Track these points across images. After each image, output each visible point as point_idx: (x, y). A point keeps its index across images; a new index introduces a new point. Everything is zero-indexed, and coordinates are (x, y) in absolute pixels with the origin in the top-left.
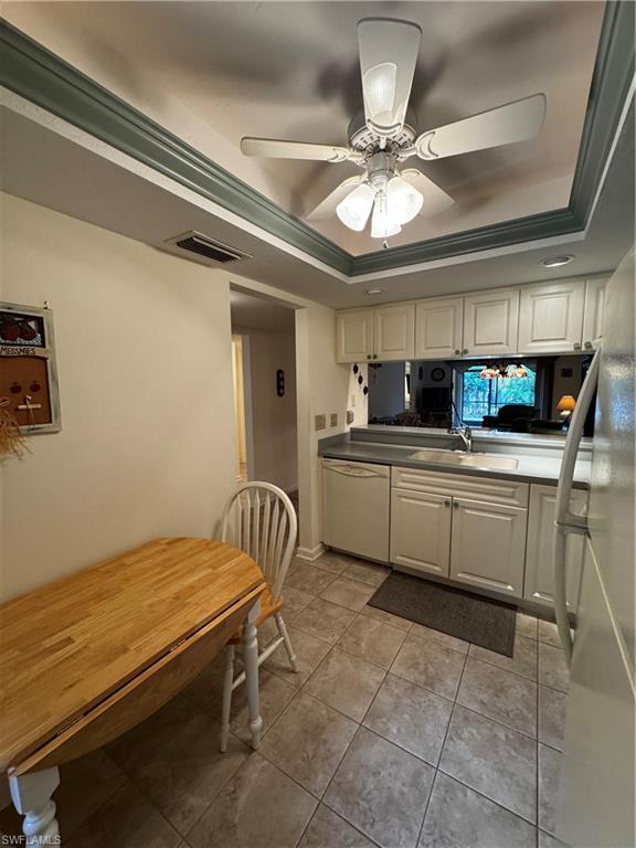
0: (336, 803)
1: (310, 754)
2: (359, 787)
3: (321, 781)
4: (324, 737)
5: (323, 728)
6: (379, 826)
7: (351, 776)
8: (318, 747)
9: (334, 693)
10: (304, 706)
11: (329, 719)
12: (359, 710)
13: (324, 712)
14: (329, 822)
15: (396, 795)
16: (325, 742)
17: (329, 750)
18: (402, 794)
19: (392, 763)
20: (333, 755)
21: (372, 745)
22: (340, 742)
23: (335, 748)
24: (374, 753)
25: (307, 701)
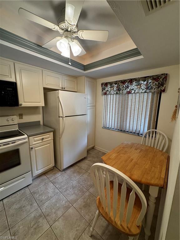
0: (84, 189)
1: (89, 200)
2: (79, 191)
3: (87, 194)
4: (84, 204)
5: (84, 206)
6: (78, 185)
7: (80, 194)
8: (87, 201)
9: (77, 219)
10: (89, 215)
11: (82, 209)
12: (71, 210)
13: (82, 212)
14: (87, 187)
15: (72, 189)
16: (84, 202)
17: (84, 200)
18: (71, 189)
19: (69, 194)
20: (83, 199)
21: (72, 199)
22: (80, 202)
23: (82, 200)
24: (72, 197)
25: (87, 217)
